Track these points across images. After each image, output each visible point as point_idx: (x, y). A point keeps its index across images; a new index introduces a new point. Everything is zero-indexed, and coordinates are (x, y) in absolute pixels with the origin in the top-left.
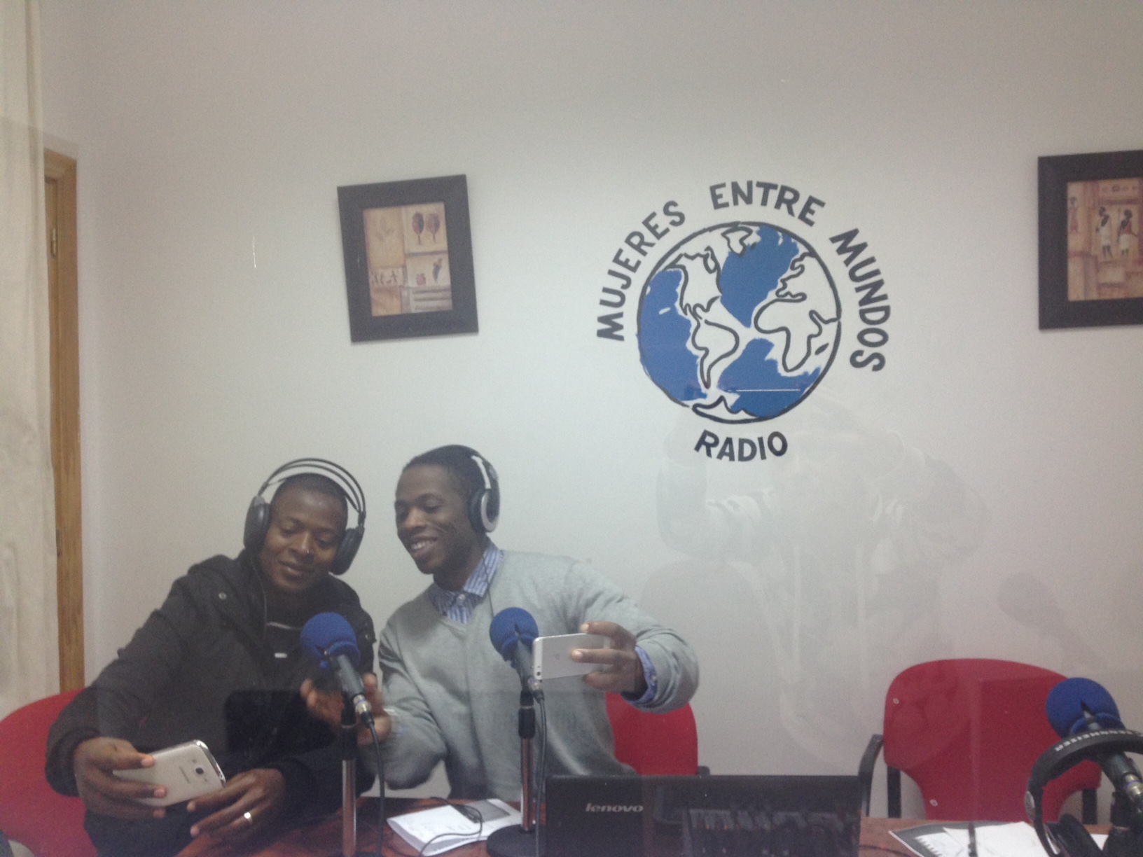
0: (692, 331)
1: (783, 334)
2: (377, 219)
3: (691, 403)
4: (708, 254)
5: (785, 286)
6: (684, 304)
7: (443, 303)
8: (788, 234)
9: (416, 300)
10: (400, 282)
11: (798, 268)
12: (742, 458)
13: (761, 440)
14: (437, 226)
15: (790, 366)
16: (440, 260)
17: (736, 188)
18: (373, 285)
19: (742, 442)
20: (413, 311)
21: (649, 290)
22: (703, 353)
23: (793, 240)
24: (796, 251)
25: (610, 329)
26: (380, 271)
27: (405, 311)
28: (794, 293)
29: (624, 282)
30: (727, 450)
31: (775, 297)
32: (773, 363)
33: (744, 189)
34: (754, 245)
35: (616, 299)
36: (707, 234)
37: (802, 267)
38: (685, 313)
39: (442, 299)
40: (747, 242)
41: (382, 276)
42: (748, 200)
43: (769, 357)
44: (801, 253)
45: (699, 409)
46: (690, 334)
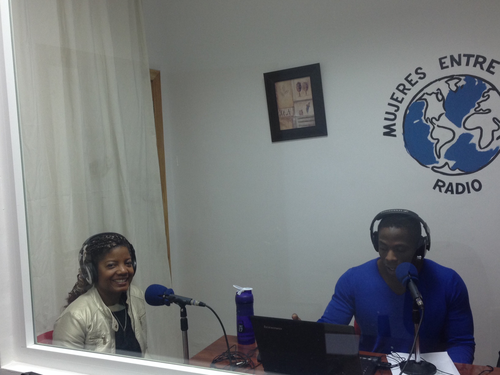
0: (430, 131)
1: (479, 130)
2: (281, 86)
3: (431, 166)
4: (439, 92)
5: (479, 106)
6: (426, 117)
7: (311, 123)
8: (481, 80)
9: (299, 122)
10: (292, 114)
11: (486, 96)
12: (457, 193)
13: (467, 183)
14: (307, 88)
15: (482, 146)
16: (309, 103)
17: (452, 57)
18: (281, 116)
19: (457, 185)
20: (298, 127)
21: (408, 111)
22: (437, 141)
23: (483, 82)
24: (485, 88)
25: (389, 132)
26: (283, 110)
27: (294, 128)
28: (484, 109)
29: (396, 109)
30: (450, 189)
31: (474, 112)
32: (474, 145)
33: (457, 58)
34: (463, 86)
35: (392, 117)
36: (438, 81)
37: (489, 96)
38: (427, 121)
39: (310, 121)
40: (458, 85)
41: (284, 112)
42: (459, 64)
43: (471, 142)
44: (488, 88)
45: (435, 169)
46: (430, 132)
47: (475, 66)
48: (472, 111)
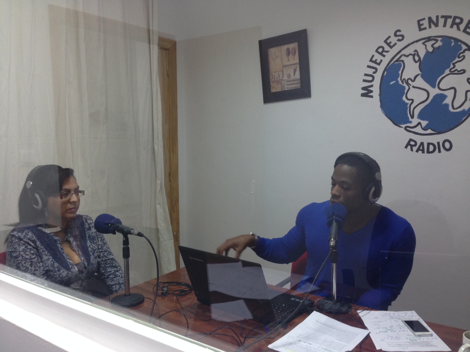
0: (406, 91)
1: (453, 91)
2: (273, 52)
3: (404, 126)
4: (416, 53)
5: (454, 67)
6: (402, 79)
8: (457, 40)
9: (287, 85)
10: (281, 78)
11: (461, 57)
12: (428, 152)
13: (438, 143)
14: (295, 53)
15: (455, 107)
16: (296, 67)
17: (430, 20)
18: (272, 80)
19: (429, 144)
20: (286, 89)
21: (386, 73)
22: (411, 101)
23: (459, 43)
24: (461, 48)
25: (367, 93)
27: (283, 90)
28: (459, 70)
29: (374, 70)
30: (421, 148)
31: (449, 72)
32: (447, 105)
34: (439, 47)
35: (370, 78)
36: (415, 43)
37: (464, 56)
38: (403, 83)
39: (297, 84)
40: (435, 46)
41: (274, 76)
42: (436, 25)
43: (445, 102)
44: (463, 49)
45: (408, 128)
46: (405, 93)
47: (452, 27)
48: (447, 72)
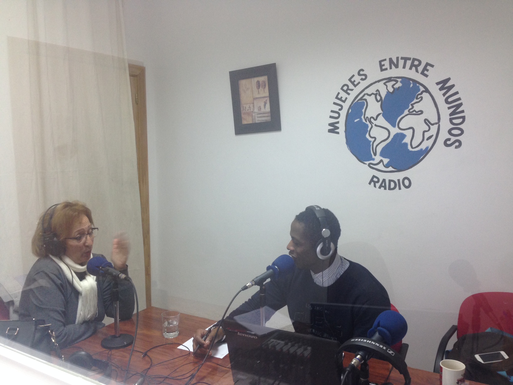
0: (369, 129)
1: (411, 130)
2: (243, 84)
3: (367, 163)
4: (378, 93)
5: (413, 107)
6: (366, 117)
8: (415, 82)
9: (258, 117)
10: (252, 110)
11: (419, 98)
12: (390, 189)
13: (399, 180)
14: (265, 86)
15: (414, 146)
16: (266, 100)
17: (391, 60)
18: (243, 112)
19: (390, 181)
20: (257, 122)
21: (350, 110)
22: (374, 139)
23: (418, 85)
24: (419, 90)
25: (333, 129)
26: (245, 105)
27: (254, 122)
28: (417, 111)
29: (340, 107)
31: (408, 113)
32: (406, 144)
33: (395, 61)
34: (399, 87)
35: (336, 115)
36: (377, 83)
37: (422, 98)
39: (267, 117)
40: (395, 87)
41: (245, 108)
42: (397, 66)
43: (404, 141)
44: (421, 91)
45: (371, 165)
46: (368, 131)
47: (411, 68)
48: (406, 112)
